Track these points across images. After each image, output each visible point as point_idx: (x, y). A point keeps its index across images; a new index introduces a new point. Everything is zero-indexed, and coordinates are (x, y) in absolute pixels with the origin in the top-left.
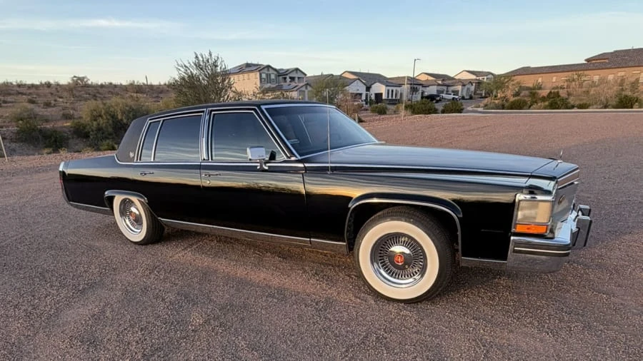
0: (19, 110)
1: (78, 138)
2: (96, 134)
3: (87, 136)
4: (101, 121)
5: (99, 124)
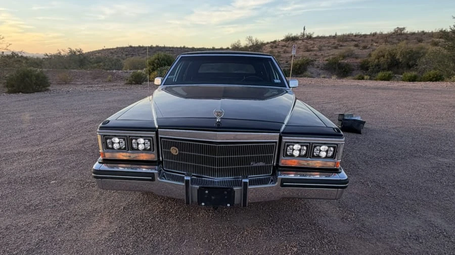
0: (344, 51)
1: (361, 70)
2: (373, 69)
3: (367, 69)
4: (382, 59)
5: (379, 62)
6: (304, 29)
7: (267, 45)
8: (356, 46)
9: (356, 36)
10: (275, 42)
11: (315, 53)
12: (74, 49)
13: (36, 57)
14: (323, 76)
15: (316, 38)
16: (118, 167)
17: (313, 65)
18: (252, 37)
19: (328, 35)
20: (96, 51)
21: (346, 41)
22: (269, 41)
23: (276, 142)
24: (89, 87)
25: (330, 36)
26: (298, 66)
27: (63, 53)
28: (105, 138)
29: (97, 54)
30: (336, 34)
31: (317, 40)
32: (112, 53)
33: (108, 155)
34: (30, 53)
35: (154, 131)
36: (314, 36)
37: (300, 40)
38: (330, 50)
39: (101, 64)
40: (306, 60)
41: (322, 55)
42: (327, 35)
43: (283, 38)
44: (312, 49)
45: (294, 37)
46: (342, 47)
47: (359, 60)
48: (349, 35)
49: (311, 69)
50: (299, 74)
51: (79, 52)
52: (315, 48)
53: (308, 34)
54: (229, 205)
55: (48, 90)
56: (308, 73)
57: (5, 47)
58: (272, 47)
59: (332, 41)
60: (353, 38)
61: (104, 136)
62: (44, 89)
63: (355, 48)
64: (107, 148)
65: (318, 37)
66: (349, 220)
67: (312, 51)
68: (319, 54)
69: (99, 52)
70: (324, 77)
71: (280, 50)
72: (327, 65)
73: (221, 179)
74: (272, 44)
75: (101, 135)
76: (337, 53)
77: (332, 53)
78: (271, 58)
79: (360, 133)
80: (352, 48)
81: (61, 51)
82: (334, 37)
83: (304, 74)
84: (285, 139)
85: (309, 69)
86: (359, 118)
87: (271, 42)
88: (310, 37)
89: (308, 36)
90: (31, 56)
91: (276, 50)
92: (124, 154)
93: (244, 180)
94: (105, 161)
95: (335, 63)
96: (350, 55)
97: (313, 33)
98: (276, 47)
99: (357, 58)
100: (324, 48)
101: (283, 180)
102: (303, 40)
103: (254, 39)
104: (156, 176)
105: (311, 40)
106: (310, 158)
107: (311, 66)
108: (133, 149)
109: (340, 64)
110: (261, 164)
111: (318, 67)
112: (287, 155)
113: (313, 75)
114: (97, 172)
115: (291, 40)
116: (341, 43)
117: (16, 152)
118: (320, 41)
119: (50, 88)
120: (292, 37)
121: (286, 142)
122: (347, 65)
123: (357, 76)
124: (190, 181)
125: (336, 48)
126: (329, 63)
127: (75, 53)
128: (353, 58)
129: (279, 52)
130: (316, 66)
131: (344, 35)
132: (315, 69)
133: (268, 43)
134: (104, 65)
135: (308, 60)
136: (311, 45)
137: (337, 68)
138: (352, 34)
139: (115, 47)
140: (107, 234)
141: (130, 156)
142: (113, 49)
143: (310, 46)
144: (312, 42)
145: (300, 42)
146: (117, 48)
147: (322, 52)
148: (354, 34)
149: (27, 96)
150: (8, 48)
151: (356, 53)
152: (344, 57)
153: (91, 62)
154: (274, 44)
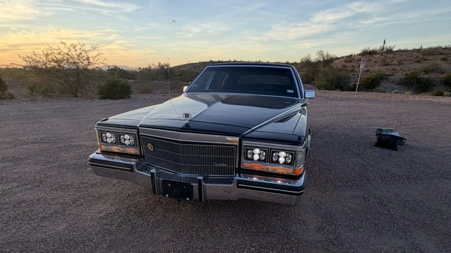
0: (428, 65)
1: (444, 85)
6: (384, 43)
7: (341, 60)
8: (444, 59)
9: (445, 49)
10: (351, 56)
11: (393, 67)
12: (162, 63)
13: (133, 71)
14: (396, 91)
15: (396, 52)
16: (113, 159)
17: (387, 79)
18: (323, 52)
19: (412, 49)
20: (183, 65)
21: (432, 55)
22: (344, 55)
23: (236, 145)
24: (162, 96)
25: (414, 50)
26: (371, 80)
27: (153, 67)
28: (101, 132)
29: (182, 68)
30: (421, 48)
31: (397, 54)
32: (195, 67)
33: (104, 148)
34: (130, 67)
35: (136, 129)
36: (395, 49)
37: (379, 54)
38: (411, 64)
39: (183, 77)
40: (381, 75)
41: (401, 69)
42: (410, 48)
43: (359, 52)
44: (390, 63)
45: (373, 50)
46: (426, 61)
47: (443, 76)
48: (436, 48)
49: (384, 84)
50: (371, 89)
51: (167, 66)
52: (394, 63)
53: (388, 47)
54: (188, 199)
55: (130, 97)
56: (381, 88)
57: (102, 62)
58: (346, 61)
59: (415, 54)
60: (442, 51)
61: (100, 131)
62: (127, 97)
63: (443, 62)
64: (103, 141)
65: (399, 51)
66: (325, 231)
67: (390, 65)
68: (398, 68)
69: (184, 66)
70: (396, 93)
71: (355, 65)
72: (404, 79)
73: (187, 175)
74: (347, 58)
75: (98, 130)
76: (419, 68)
77: (413, 68)
78: (290, 69)
79: (396, 150)
80: (439, 62)
81: (151, 65)
82: (418, 50)
83: (377, 88)
84: (245, 143)
85: (382, 84)
86: (396, 134)
87: (347, 57)
88: (390, 51)
89: (387, 50)
90: (131, 70)
91: (349, 65)
92: (115, 147)
93: (199, 178)
94: (103, 152)
95: (413, 78)
96: (435, 70)
97: (394, 46)
98: (350, 62)
99: (442, 73)
100: (406, 62)
101: (239, 182)
102: (381, 54)
103: (325, 53)
104: (134, 167)
105: (391, 54)
106: (269, 163)
107: (385, 80)
108: (121, 143)
109: (419, 78)
110: (223, 165)
111: (393, 82)
112: (247, 159)
113: (386, 90)
114: (93, 160)
115: (368, 54)
116: (426, 57)
117: (78, 144)
118: (401, 55)
119: (131, 96)
120: (370, 51)
121: (246, 146)
122: (427, 80)
123: (435, 92)
124: (155, 174)
125: (418, 62)
126: (406, 78)
127: (163, 67)
128: (438, 72)
129: (353, 66)
130: (391, 81)
131: (430, 48)
132: (389, 84)
133: (343, 57)
134: (185, 78)
135: (382, 74)
136: (390, 59)
137: (415, 83)
138: (441, 47)
139: (198, 62)
140: (104, 213)
141: (119, 150)
142: (196, 64)
143: (389, 61)
144: (391, 56)
145: (378, 56)
146: (200, 63)
147: (402, 67)
148: (444, 47)
149: (111, 101)
150: (104, 62)
151: (443, 68)
152: (426, 72)
153: (175, 75)
154: (350, 59)
